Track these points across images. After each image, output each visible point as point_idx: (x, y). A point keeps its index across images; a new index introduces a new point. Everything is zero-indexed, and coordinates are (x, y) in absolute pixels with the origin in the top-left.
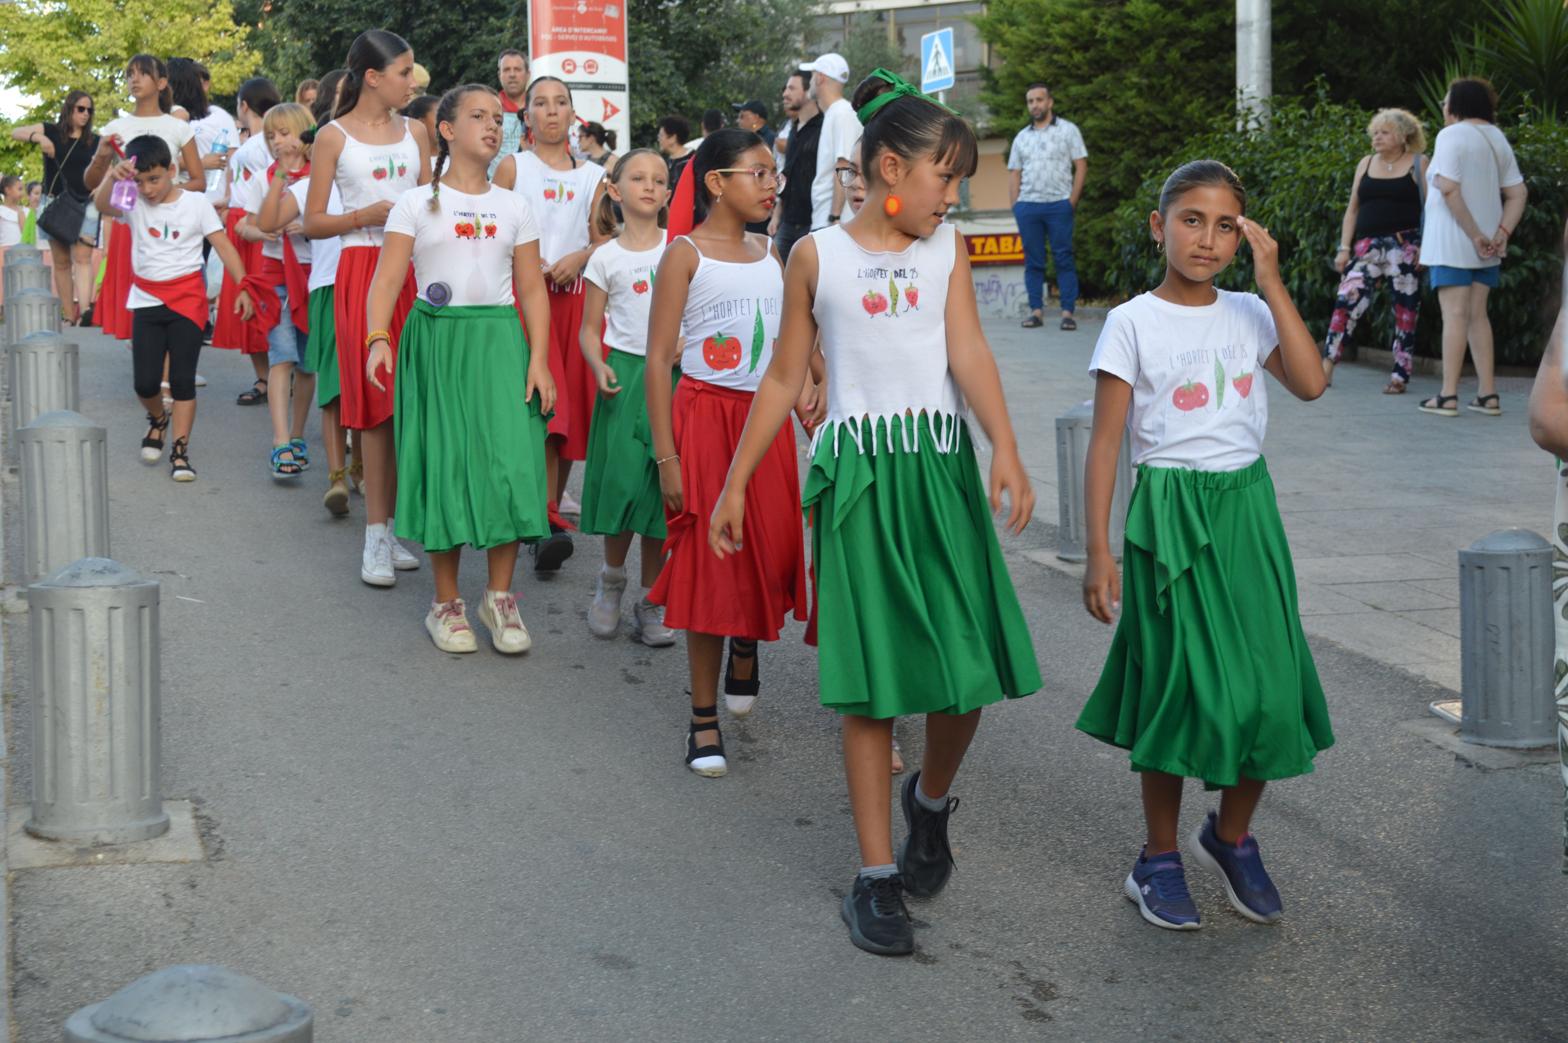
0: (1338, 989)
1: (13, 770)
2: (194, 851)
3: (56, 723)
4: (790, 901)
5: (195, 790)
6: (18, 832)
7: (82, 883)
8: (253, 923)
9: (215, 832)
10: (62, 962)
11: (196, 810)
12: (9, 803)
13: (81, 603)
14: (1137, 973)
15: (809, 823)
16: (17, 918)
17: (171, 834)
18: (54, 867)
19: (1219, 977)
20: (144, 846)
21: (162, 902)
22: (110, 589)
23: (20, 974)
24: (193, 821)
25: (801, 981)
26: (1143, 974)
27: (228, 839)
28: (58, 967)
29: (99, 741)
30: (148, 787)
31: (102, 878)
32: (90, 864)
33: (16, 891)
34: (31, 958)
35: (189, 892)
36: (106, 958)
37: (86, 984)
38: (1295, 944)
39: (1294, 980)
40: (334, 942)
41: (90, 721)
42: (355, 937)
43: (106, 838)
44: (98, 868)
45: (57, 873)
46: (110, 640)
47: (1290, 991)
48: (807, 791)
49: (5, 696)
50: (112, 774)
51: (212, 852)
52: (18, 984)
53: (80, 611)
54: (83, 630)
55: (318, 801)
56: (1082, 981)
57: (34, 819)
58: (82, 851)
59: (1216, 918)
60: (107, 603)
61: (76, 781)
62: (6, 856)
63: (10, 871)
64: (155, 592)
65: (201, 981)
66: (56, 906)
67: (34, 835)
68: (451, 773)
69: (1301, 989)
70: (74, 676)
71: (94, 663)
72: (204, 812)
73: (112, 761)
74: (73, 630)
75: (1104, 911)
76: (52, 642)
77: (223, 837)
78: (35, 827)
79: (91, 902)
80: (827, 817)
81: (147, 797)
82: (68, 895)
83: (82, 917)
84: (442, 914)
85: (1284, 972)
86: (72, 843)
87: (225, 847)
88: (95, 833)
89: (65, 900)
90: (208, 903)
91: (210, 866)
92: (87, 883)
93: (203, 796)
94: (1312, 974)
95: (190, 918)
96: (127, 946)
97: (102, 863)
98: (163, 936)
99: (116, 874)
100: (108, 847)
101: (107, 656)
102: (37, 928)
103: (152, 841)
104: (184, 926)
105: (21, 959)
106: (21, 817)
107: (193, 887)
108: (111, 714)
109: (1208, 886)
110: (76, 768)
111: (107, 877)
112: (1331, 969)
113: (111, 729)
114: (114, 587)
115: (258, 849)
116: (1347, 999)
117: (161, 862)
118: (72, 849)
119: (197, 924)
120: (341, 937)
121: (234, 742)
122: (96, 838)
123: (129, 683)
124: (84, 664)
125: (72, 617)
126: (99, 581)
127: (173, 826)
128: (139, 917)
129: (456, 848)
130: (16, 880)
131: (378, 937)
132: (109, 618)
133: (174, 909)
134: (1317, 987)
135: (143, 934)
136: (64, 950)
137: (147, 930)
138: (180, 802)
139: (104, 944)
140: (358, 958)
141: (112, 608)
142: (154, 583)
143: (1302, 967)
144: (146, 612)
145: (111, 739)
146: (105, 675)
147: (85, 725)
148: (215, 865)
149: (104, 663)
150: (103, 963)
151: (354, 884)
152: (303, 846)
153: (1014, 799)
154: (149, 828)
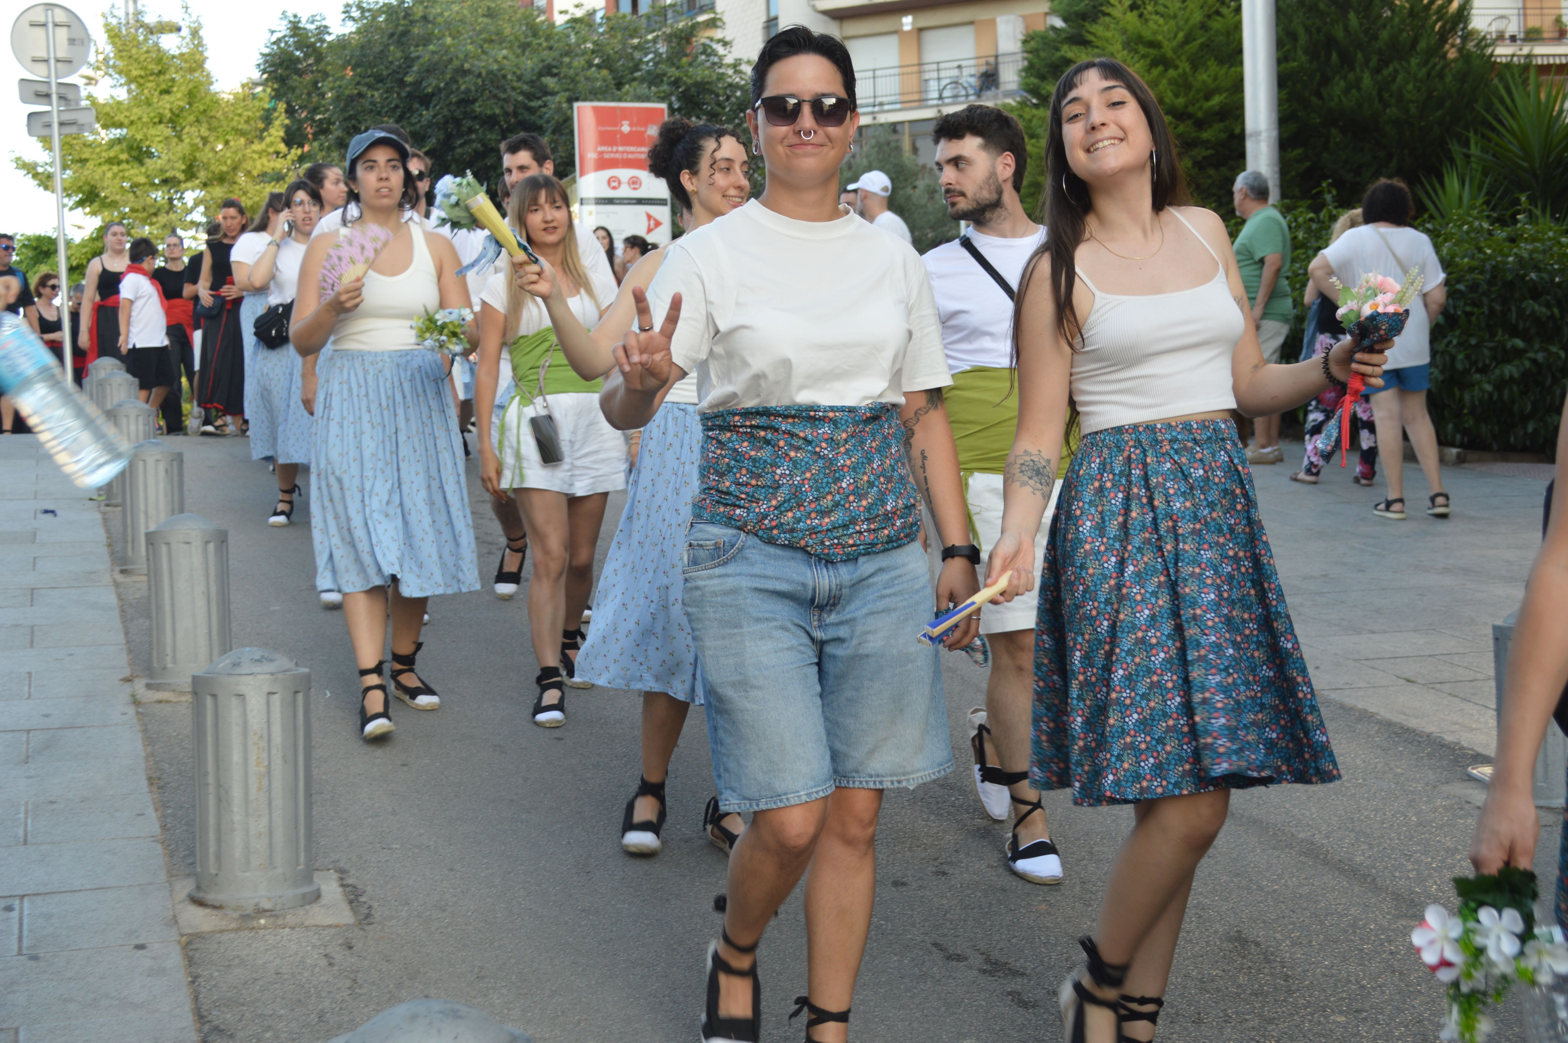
0: (1406, 1026)
1: (169, 845)
2: (346, 917)
3: (219, 800)
4: (896, 955)
5: (338, 861)
6: (183, 901)
7: (249, 945)
8: (410, 979)
9: (362, 899)
10: (243, 1015)
11: (342, 879)
12: (171, 875)
13: (242, 689)
14: (1221, 1014)
15: (904, 884)
16: (196, 977)
17: (324, 901)
18: (222, 931)
19: (1296, 1017)
20: (300, 911)
21: (324, 962)
22: (268, 676)
23: (206, 1027)
24: (340, 890)
25: (915, 1025)
26: (1227, 1015)
27: (375, 905)
28: (240, 1020)
29: (259, 816)
30: (302, 859)
31: (266, 941)
32: (253, 928)
33: (191, 953)
34: (214, 1013)
35: (347, 952)
36: (282, 1012)
37: (268, 1035)
38: (1363, 987)
39: (1365, 1019)
40: (486, 996)
41: (251, 798)
42: (504, 991)
43: (267, 905)
44: (261, 932)
45: (225, 937)
46: (269, 723)
47: (1363, 1029)
48: (899, 856)
49: (150, 779)
50: (271, 845)
51: (362, 917)
52: (206, 1036)
53: (241, 696)
54: (244, 714)
55: (451, 870)
56: (1171, 1022)
57: (198, 888)
58: (245, 917)
59: (1287, 964)
60: (266, 689)
61: (238, 852)
62: (176, 922)
63: (182, 935)
64: (308, 678)
65: (440, 1012)
66: (229, 966)
67: (200, 903)
68: (569, 843)
69: (1373, 1027)
70: (236, 756)
71: (255, 744)
72: (350, 881)
73: (271, 833)
74: (235, 715)
75: (1185, 960)
76: (216, 725)
77: (371, 903)
78: (201, 895)
79: (261, 962)
80: (920, 878)
81: (301, 867)
82: (238, 956)
83: (255, 975)
84: (580, 969)
85: (1356, 1011)
86: (235, 910)
87: (373, 912)
88: (257, 900)
89: (237, 961)
90: (366, 962)
91: (362, 929)
92: (254, 945)
93: (347, 867)
94: (1381, 1014)
95: (352, 976)
96: (299, 1001)
97: (265, 927)
98: (330, 992)
99: (279, 937)
100: (268, 914)
101: (266, 738)
102: (215, 986)
103: (307, 907)
104: (348, 983)
105: (205, 1013)
106: (185, 887)
107: (350, 948)
108: (269, 791)
109: (1278, 936)
110: (238, 841)
111: (271, 940)
112: (1398, 1008)
113: (270, 804)
114: (272, 674)
115: (404, 914)
116: (1415, 1035)
117: (317, 926)
118: (236, 915)
119: (359, 981)
120: (491, 991)
121: (366, 818)
122: (257, 905)
123: (285, 762)
124: (245, 745)
125: (234, 701)
126: (257, 669)
127: (323, 894)
128: (306, 975)
129: (583, 911)
130: (188, 943)
131: (525, 991)
132: (268, 703)
133: (336, 968)
134: (1387, 1025)
135: (312, 990)
136: (243, 1005)
137: (315, 987)
138: (325, 872)
139: (278, 1000)
140: (509, 1010)
141: (270, 693)
142: (306, 670)
143: (1371, 1007)
144: (300, 697)
145: (270, 814)
146: (265, 755)
147: (247, 801)
148: (367, 928)
149: (263, 744)
150: (280, 1016)
151: (496, 944)
152: (444, 911)
153: (1090, 860)
154: (304, 895)
